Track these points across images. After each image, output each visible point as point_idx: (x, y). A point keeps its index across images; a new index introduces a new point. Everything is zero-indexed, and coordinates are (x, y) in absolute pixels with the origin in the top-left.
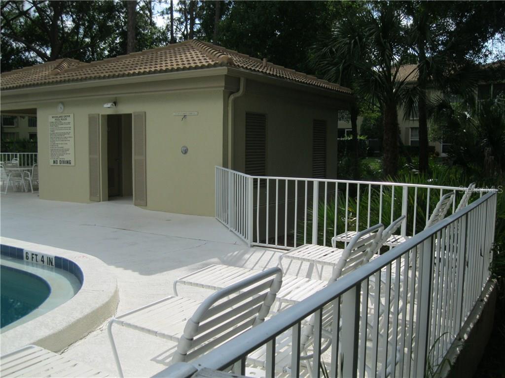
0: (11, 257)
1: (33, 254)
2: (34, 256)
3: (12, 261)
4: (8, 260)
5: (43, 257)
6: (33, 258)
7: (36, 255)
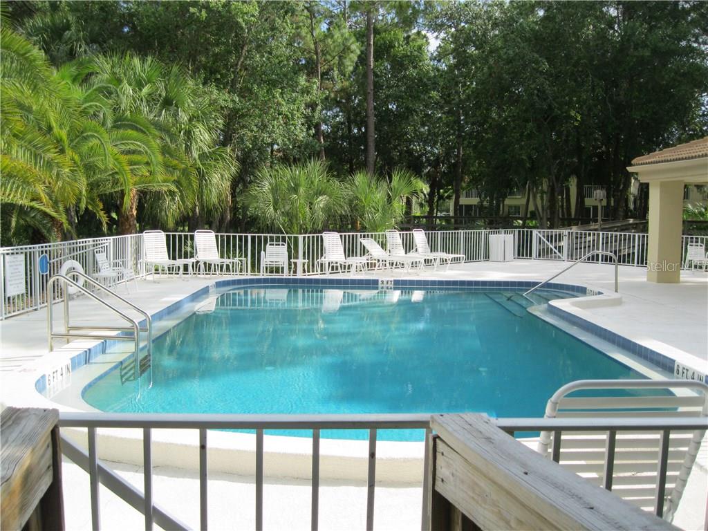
0: (662, 368)
1: (684, 368)
2: (685, 371)
3: (661, 374)
4: (656, 371)
5: (694, 373)
6: (683, 373)
7: (687, 370)
